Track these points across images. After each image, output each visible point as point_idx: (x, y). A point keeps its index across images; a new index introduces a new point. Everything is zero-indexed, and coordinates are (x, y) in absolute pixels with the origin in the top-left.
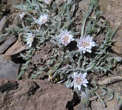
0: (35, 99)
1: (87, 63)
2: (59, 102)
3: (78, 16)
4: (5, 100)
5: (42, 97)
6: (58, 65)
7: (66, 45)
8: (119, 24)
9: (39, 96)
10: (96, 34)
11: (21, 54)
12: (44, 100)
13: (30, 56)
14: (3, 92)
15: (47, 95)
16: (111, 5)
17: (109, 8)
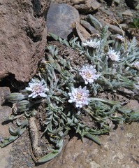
0: (22, 36)
1: (58, 102)
2: (15, 64)
3: (118, 98)
4: (24, 4)
5: (23, 44)
6: (59, 68)
7: (80, 73)
8: (105, 146)
9: (25, 41)
10: (94, 115)
11: (77, 38)
12: (20, 47)
13: (73, 45)
14: (32, 2)
15: (25, 50)
16: (132, 138)
17: (129, 135)
